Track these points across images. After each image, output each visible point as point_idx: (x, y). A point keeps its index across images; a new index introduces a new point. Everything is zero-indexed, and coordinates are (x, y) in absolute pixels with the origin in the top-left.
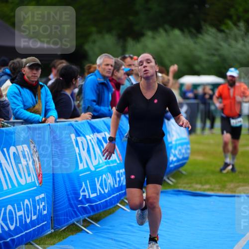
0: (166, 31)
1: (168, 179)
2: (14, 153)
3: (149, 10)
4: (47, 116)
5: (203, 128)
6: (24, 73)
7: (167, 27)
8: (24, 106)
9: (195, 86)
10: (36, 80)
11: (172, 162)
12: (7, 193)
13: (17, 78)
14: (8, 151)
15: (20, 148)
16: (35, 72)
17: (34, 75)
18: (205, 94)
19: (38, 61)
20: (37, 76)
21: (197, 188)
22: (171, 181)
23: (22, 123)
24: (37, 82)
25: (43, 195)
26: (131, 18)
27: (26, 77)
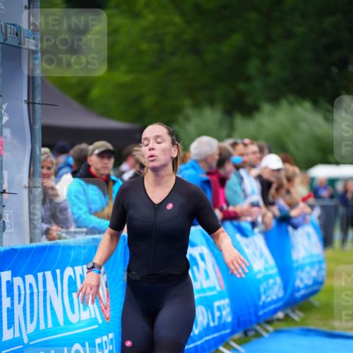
0: (291, 104)
1: (293, 311)
2: (70, 277)
3: (267, 74)
6: (90, 163)
7: (291, 98)
8: (90, 209)
9: (332, 182)
10: (106, 172)
11: (299, 290)
12: (63, 331)
13: (81, 171)
14: (62, 273)
15: (78, 269)
16: (106, 161)
17: (104, 165)
18: (346, 191)
19: (109, 146)
20: (108, 168)
22: (298, 315)
24: (108, 176)
25: (111, 336)
26: (242, 86)
27: (93, 170)
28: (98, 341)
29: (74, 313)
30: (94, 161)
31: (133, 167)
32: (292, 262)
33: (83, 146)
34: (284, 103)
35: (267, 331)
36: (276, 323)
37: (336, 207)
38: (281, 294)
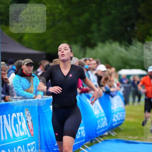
0: (110, 43)
1: (112, 132)
2: (15, 117)
3: (100, 30)
4: (37, 94)
5: (134, 102)
6: (23, 68)
7: (110, 40)
8: (23, 88)
9: (128, 76)
10: (30, 72)
11: (114, 122)
12: (12, 140)
13: (19, 72)
14: (11, 116)
15: (18, 114)
16: (30, 67)
17: (29, 69)
18: (134, 81)
19: (31, 61)
20: (31, 70)
21: (130, 138)
22: (114, 134)
23: (21, 99)
25: (34, 142)
26: (89, 35)
27: (24, 71)
28: (28, 145)
29: (17, 133)
30: (24, 67)
31: (42, 70)
32: (111, 111)
33: (20, 61)
34: (107, 43)
35: (101, 141)
36: (105, 137)
37: (130, 87)
38: (106, 125)
